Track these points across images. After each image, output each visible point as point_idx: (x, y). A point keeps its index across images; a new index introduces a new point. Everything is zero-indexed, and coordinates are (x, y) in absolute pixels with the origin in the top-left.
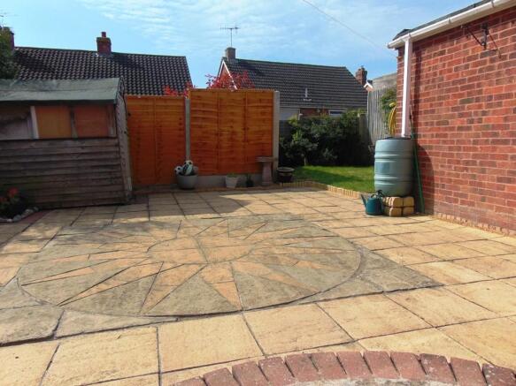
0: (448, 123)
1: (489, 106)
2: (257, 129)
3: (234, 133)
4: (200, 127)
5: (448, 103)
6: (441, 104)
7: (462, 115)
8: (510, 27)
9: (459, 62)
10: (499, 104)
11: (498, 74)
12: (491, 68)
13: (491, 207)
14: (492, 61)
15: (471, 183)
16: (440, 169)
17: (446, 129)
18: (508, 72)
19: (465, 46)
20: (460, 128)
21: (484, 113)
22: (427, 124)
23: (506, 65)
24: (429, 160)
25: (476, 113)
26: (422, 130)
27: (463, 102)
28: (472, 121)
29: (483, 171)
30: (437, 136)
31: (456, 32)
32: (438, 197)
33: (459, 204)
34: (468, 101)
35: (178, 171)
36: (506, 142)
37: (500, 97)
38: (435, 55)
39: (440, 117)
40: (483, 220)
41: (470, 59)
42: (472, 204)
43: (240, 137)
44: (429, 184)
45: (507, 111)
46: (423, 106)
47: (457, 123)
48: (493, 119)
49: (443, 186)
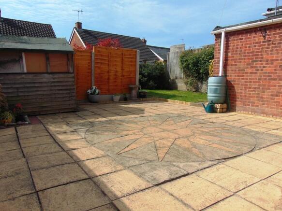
0: (244, 71)
1: (267, 64)
2: (128, 70)
3: (116, 72)
4: (99, 68)
5: (245, 62)
6: (241, 62)
7: (252, 67)
8: (278, 31)
9: (251, 44)
10: (272, 64)
11: (272, 51)
12: (268, 48)
13: (268, 107)
14: (269, 45)
15: (257, 97)
16: (240, 91)
17: (243, 73)
18: (276, 50)
19: (254, 37)
20: (251, 73)
21: (264, 67)
22: (232, 70)
23: (276, 47)
24: (233, 87)
25: (260, 67)
26: (229, 73)
27: (253, 62)
28: (258, 70)
29: (264, 92)
30: (238, 76)
31: (249, 30)
32: (238, 103)
33: (250, 107)
34: (256, 61)
35: (90, 92)
36: (275, 79)
37: (272, 60)
38: (237, 40)
39: (240, 68)
40: (264, 113)
41: (257, 43)
42: (257, 106)
43: (119, 74)
44: (234, 98)
45: (276, 66)
46: (230, 62)
47: (249, 71)
48: (268, 69)
49: (242, 98)
